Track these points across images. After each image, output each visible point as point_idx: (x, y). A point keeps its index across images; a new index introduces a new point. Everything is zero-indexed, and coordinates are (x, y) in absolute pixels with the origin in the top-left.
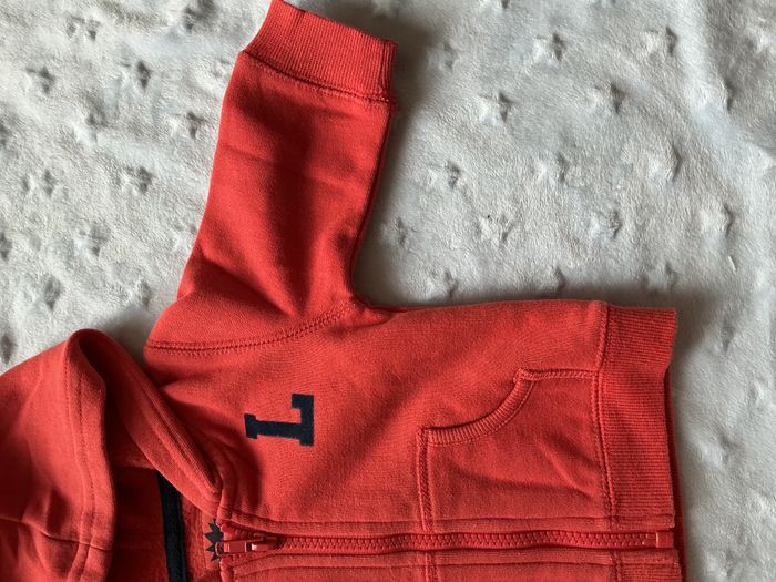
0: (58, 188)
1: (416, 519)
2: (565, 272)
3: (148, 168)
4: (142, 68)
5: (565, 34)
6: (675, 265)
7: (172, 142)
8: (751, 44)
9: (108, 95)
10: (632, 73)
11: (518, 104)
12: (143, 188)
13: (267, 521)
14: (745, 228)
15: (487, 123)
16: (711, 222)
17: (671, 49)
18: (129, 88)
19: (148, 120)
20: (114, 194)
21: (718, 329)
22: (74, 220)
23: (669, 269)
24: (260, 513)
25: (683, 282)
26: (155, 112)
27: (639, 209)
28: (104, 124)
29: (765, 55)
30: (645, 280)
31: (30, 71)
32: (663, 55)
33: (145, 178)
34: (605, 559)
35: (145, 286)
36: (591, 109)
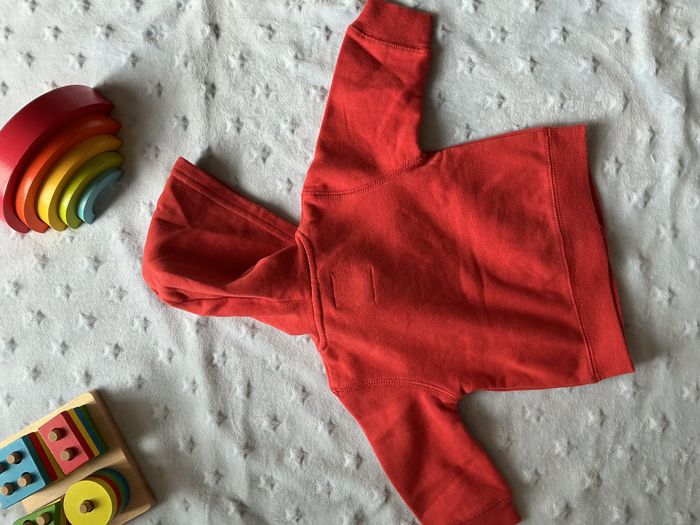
0: (272, 95)
4: (327, 29)
5: (569, 27)
8: (671, 40)
9: (307, 43)
10: (605, 52)
11: (540, 64)
12: (323, 97)
14: (660, 140)
15: (522, 73)
16: (642, 136)
17: (627, 40)
18: (319, 40)
19: (328, 59)
20: (306, 100)
22: (281, 113)
23: (616, 161)
28: (303, 60)
29: (678, 47)
31: (262, 26)
32: (622, 43)
33: (324, 92)
36: (581, 69)
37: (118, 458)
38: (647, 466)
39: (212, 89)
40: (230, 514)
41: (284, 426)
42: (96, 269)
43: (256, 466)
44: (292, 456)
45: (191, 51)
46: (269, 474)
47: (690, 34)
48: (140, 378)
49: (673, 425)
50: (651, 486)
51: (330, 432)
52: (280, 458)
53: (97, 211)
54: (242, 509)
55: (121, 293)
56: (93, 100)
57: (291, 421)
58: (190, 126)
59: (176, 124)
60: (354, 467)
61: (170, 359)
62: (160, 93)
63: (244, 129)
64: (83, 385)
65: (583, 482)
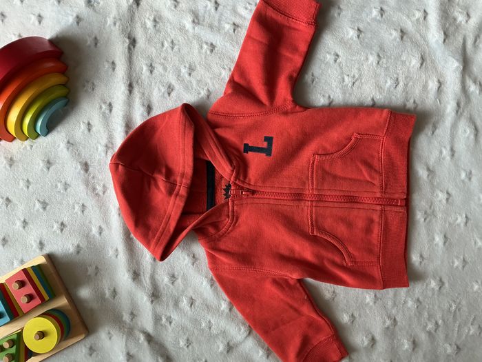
0: (176, 47)
1: (307, 188)
2: (375, 99)
3: (214, 43)
4: (216, 2)
5: (385, 8)
6: (417, 101)
7: (226, 33)
8: (455, 19)
9: (201, 13)
10: (409, 26)
11: (364, 32)
12: (212, 51)
13: (249, 184)
14: (445, 89)
15: (352, 39)
16: (433, 85)
17: (425, 18)
18: (210, 10)
19: (216, 24)
20: (200, 52)
21: (430, 126)
22: (182, 61)
23: (414, 102)
24: (247, 181)
25: (420, 107)
26: (219, 21)
27: (406, 78)
28: (198, 23)
29: (460, 25)
30: (405, 105)
32: (421, 20)
33: (213, 47)
34: (379, 208)
35: (208, 90)
36: (392, 38)
37: (62, 302)
38: (428, 313)
39: (133, 42)
40: (140, 342)
41: (179, 281)
42: (48, 168)
43: (159, 309)
44: (184, 303)
45: (119, 14)
46: (168, 314)
47: (468, 15)
48: (78, 246)
49: (447, 285)
50: (430, 326)
51: (212, 286)
52: (176, 303)
53: (50, 127)
54: (149, 338)
55: (66, 186)
56: (48, 48)
57: (185, 278)
58: (117, 68)
59: (107, 66)
60: (227, 311)
61: (100, 233)
62: (96, 44)
63: (155, 71)
64: (38, 250)
65: (384, 323)
